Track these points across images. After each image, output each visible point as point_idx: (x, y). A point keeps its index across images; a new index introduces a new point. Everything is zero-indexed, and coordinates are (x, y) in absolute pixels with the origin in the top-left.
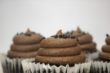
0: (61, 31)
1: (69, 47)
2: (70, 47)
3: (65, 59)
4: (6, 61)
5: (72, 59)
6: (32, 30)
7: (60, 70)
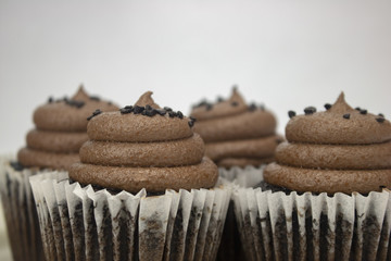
0: (149, 95)
1: (158, 141)
2: (164, 141)
3: (141, 175)
4: (7, 176)
5: (163, 177)
6: (91, 91)
7: (120, 203)
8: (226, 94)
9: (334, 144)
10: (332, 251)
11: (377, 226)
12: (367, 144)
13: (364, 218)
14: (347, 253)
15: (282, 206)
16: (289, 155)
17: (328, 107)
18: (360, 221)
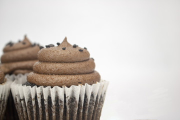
8: (22, 39)
9: (57, 62)
10: (54, 115)
11: (76, 102)
12: (74, 62)
13: (69, 98)
14: (61, 116)
15: (30, 93)
16: (37, 68)
17: (58, 44)
18: (67, 100)
